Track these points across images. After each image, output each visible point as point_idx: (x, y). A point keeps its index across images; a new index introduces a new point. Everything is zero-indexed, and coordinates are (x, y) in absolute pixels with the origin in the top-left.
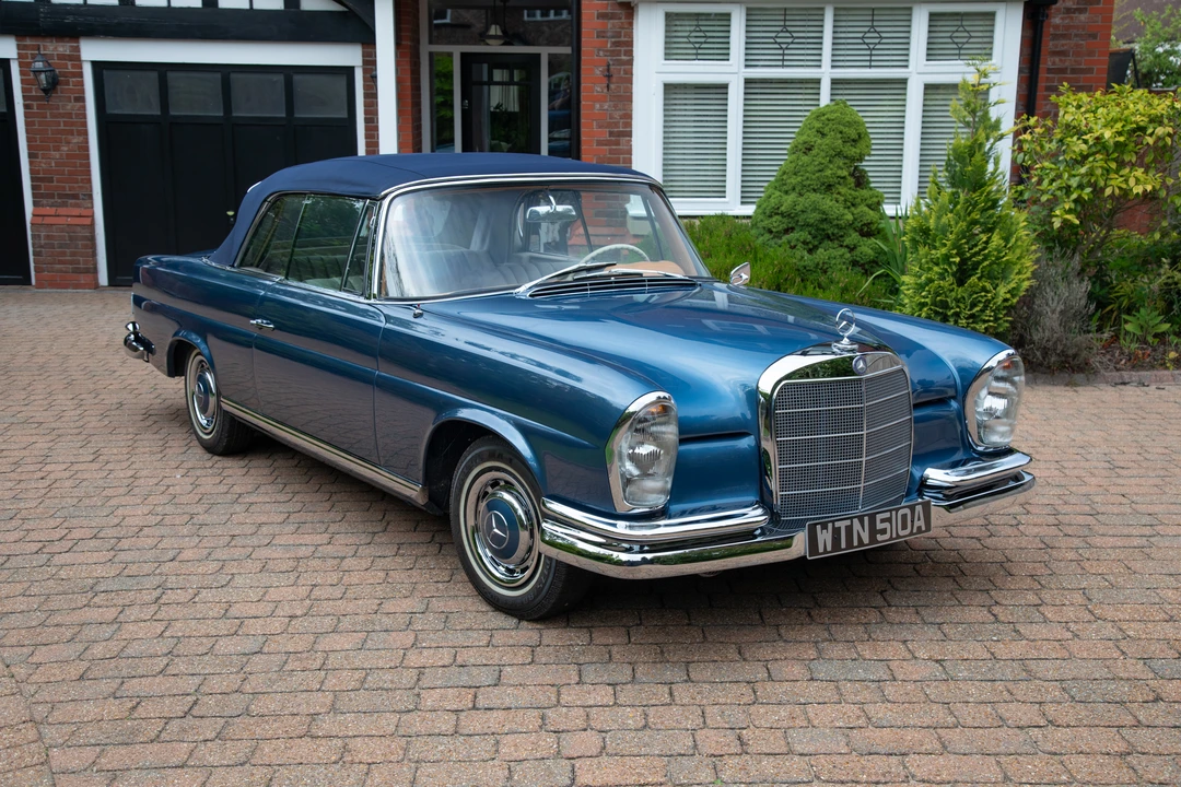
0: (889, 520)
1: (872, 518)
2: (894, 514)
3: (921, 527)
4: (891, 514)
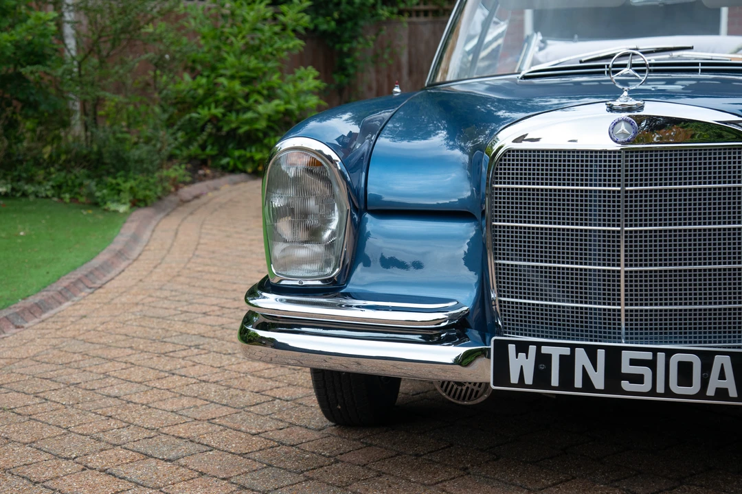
0: (652, 364)
1: (614, 356)
2: (661, 357)
3: (726, 390)
4: (655, 356)
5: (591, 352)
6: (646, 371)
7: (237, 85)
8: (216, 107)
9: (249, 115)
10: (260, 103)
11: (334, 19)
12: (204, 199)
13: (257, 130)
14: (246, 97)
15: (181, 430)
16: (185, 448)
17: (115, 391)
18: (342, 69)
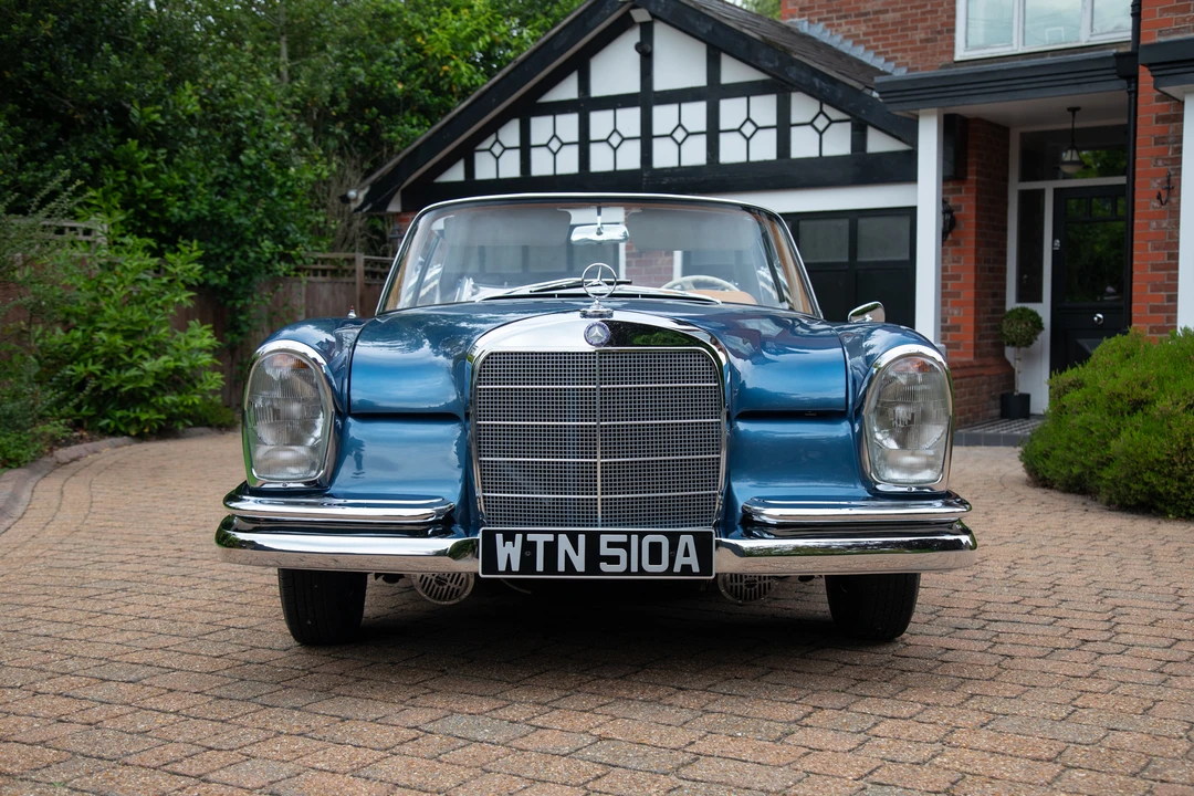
0: (626, 546)
1: (593, 539)
2: (635, 538)
3: (690, 566)
4: (629, 538)
5: (573, 537)
6: (621, 553)
7: (118, 340)
8: (94, 364)
9: (133, 372)
10: (145, 359)
11: (226, 272)
12: (83, 462)
13: (142, 388)
14: (130, 353)
15: (134, 657)
16: (143, 672)
17: (44, 631)
18: (235, 327)
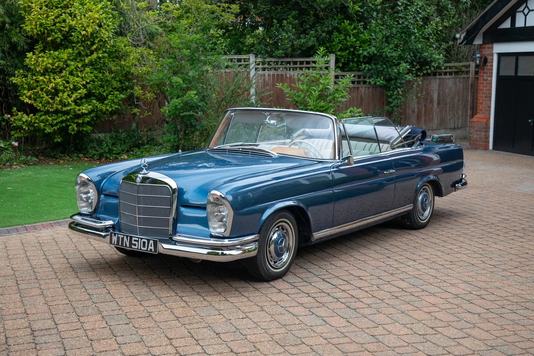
0: (138, 241)
1: (131, 238)
2: (140, 240)
3: (152, 249)
5: (127, 236)
6: (136, 243)
